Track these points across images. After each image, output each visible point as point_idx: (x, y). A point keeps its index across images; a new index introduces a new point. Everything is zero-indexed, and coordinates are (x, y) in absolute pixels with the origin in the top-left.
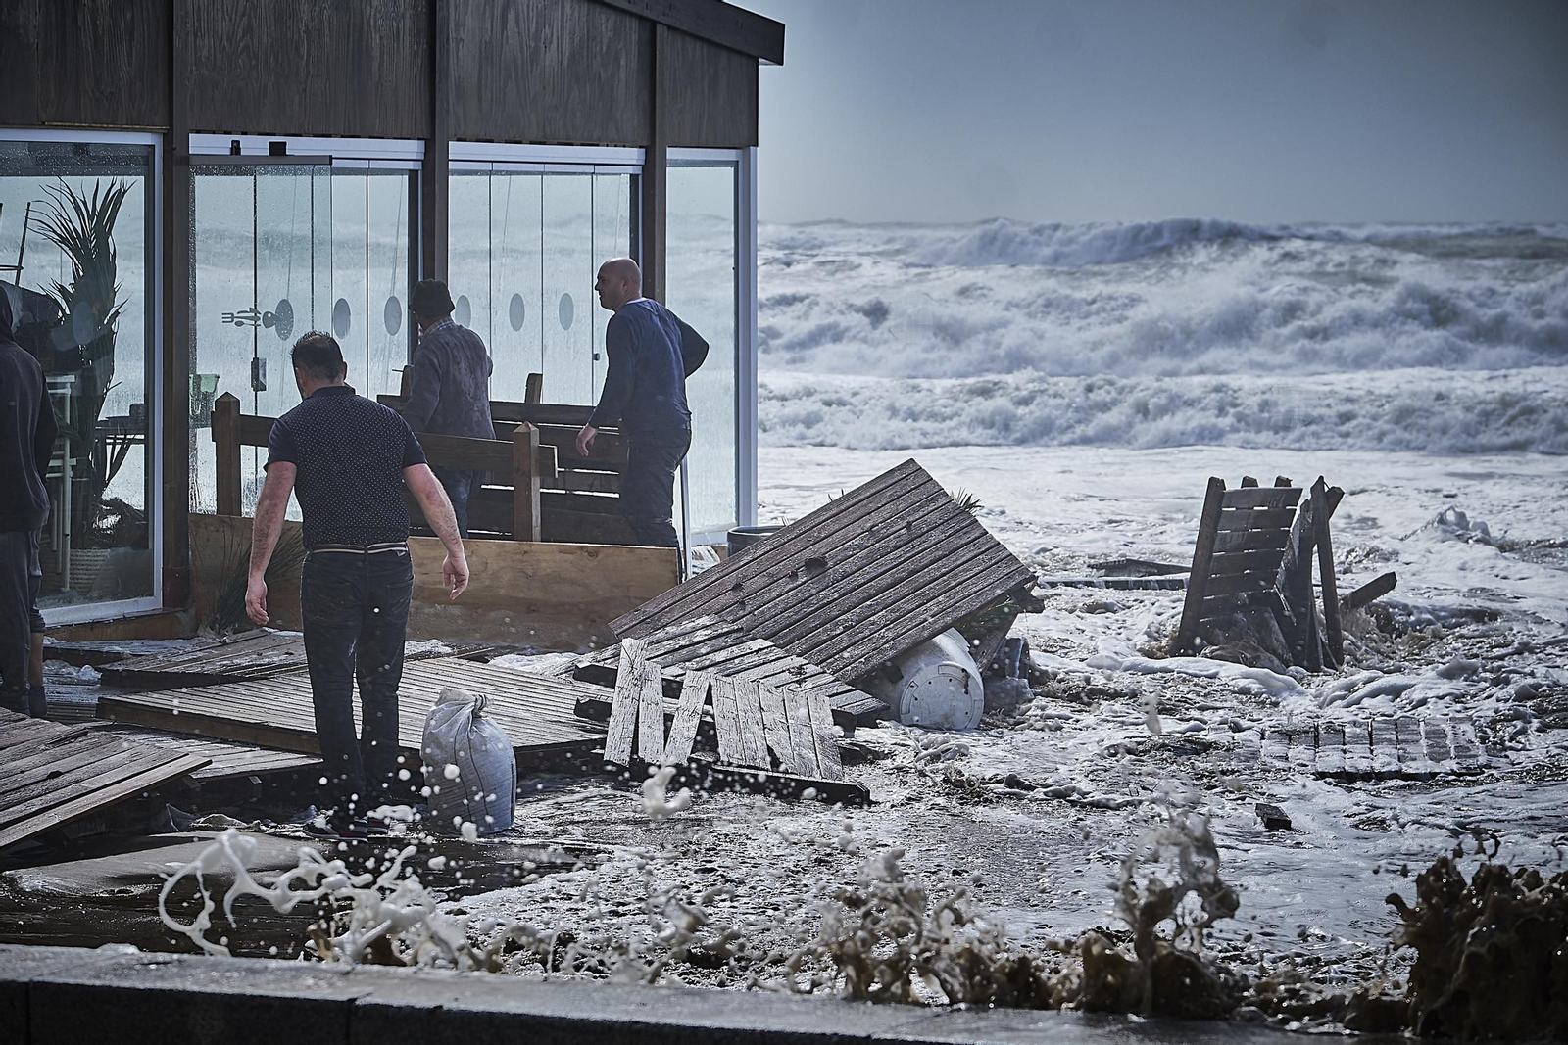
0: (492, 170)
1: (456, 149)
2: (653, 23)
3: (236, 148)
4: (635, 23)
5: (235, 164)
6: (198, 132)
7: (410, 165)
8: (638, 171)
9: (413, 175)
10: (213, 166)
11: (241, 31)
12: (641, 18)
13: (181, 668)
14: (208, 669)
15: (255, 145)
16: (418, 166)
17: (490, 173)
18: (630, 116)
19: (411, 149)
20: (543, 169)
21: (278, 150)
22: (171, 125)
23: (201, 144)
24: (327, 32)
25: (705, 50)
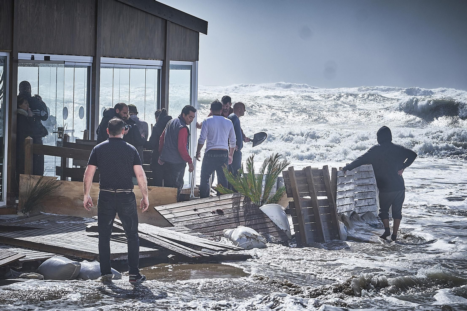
0: (114, 66)
1: (103, 59)
2: (166, 20)
3: (33, 58)
4: (160, 20)
5: (33, 63)
6: (21, 52)
7: (88, 65)
8: (160, 68)
9: (89, 68)
10: (25, 63)
11: (35, 21)
12: (162, 19)
13: (14, 225)
14: (22, 225)
15: (39, 57)
16: (91, 65)
17: (113, 68)
18: (158, 51)
19: (89, 59)
20: (130, 67)
21: (47, 59)
22: (12, 49)
23: (21, 56)
24: (63, 21)
25: (182, 30)
